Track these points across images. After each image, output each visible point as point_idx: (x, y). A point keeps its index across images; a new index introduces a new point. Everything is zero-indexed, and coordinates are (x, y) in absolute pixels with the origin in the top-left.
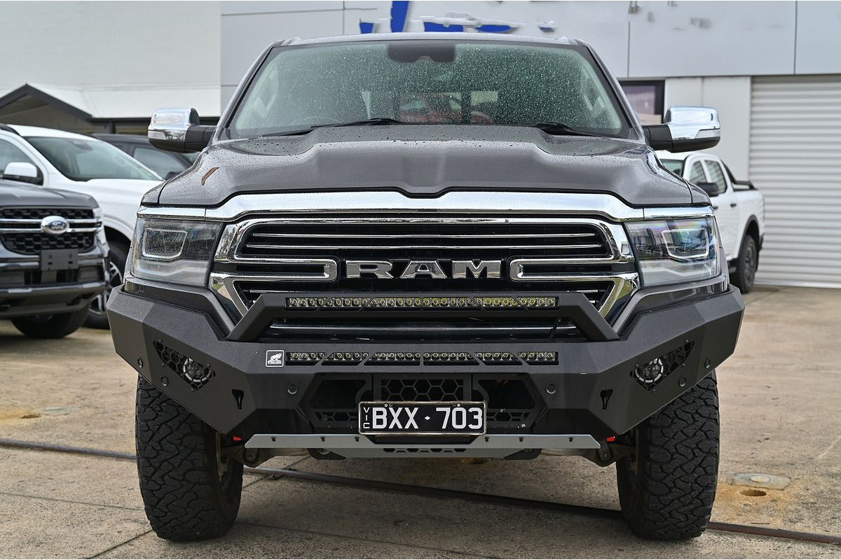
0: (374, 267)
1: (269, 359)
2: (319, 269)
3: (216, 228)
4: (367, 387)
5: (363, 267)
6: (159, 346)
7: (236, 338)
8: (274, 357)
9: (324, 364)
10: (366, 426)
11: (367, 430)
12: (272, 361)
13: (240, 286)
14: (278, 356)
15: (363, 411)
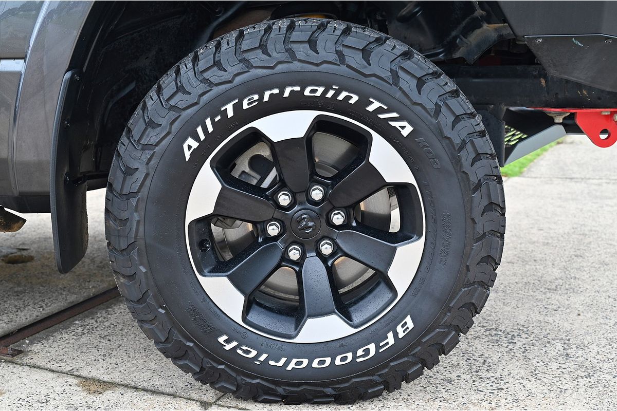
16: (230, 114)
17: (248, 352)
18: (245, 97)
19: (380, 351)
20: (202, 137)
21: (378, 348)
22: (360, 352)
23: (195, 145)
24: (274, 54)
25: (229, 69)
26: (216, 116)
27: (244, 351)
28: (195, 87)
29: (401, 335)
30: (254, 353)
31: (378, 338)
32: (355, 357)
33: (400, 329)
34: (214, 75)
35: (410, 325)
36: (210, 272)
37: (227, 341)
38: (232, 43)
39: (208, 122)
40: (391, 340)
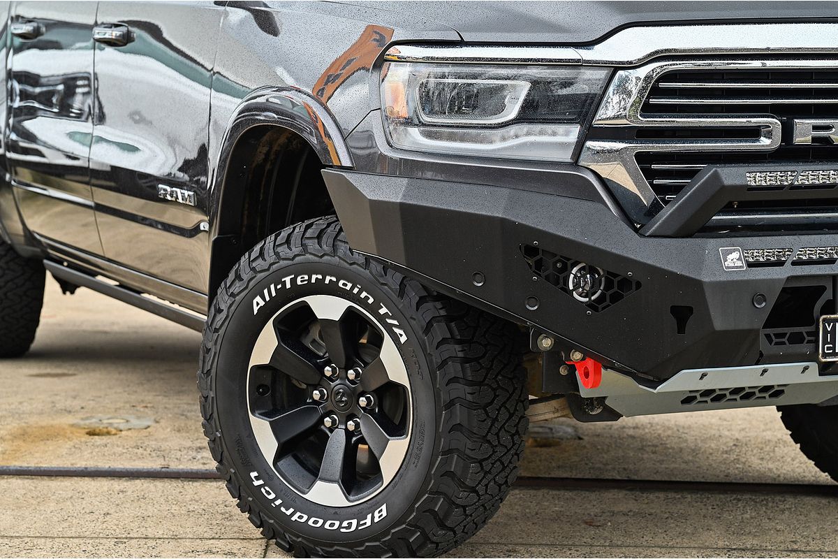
0: (828, 128)
1: (726, 260)
2: (754, 133)
3: (602, 74)
4: (828, 295)
5: (815, 128)
6: (530, 251)
7: (669, 233)
8: (730, 257)
9: (794, 263)
10: (828, 348)
11: (829, 355)
12: (729, 263)
13: (642, 158)
14: (735, 255)
15: (825, 328)
16: (288, 286)
17: (269, 494)
18: (299, 275)
19: (360, 528)
20: (268, 299)
21: (358, 525)
22: (345, 524)
23: (262, 303)
24: (324, 247)
25: (294, 249)
26: (279, 285)
27: (267, 492)
28: (270, 256)
29: (376, 520)
30: (272, 496)
31: (361, 517)
32: (340, 527)
33: (376, 514)
34: (283, 251)
35: (384, 513)
36: (259, 414)
37: (257, 478)
38: (302, 229)
39: (272, 287)
40: (368, 522)
